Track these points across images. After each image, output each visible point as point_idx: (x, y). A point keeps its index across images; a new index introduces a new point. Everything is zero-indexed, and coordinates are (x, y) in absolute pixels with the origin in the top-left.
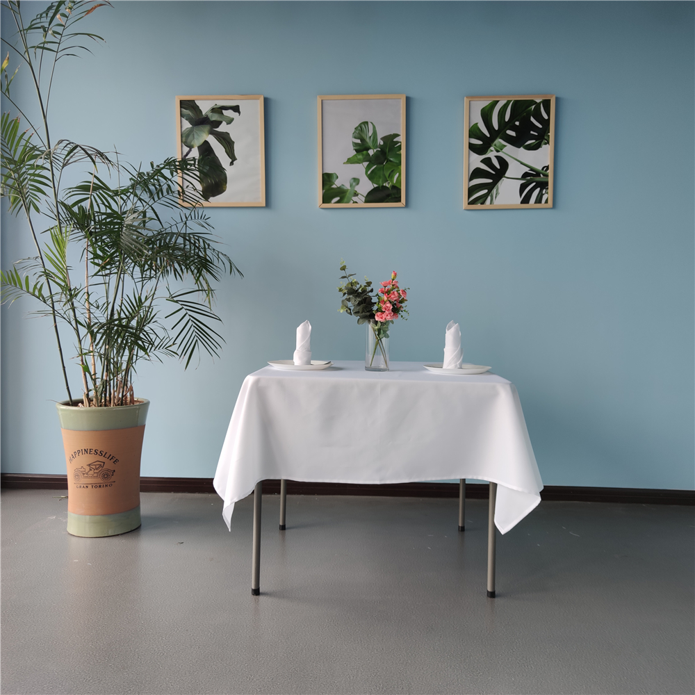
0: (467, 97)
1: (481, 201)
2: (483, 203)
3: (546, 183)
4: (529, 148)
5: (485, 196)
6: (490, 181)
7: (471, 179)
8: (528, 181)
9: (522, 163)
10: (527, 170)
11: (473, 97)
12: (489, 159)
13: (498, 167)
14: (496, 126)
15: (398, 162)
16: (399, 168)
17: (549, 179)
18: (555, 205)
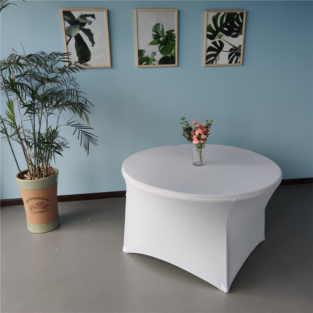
0: (206, 11)
1: (211, 62)
3: (240, 54)
4: (234, 36)
5: (213, 60)
6: (216, 53)
7: (207, 52)
8: (232, 52)
9: (230, 44)
10: (232, 47)
11: (209, 11)
12: (216, 42)
13: (220, 46)
14: (219, 26)
15: (174, 44)
16: (174, 47)
17: (241, 51)
18: (243, 64)
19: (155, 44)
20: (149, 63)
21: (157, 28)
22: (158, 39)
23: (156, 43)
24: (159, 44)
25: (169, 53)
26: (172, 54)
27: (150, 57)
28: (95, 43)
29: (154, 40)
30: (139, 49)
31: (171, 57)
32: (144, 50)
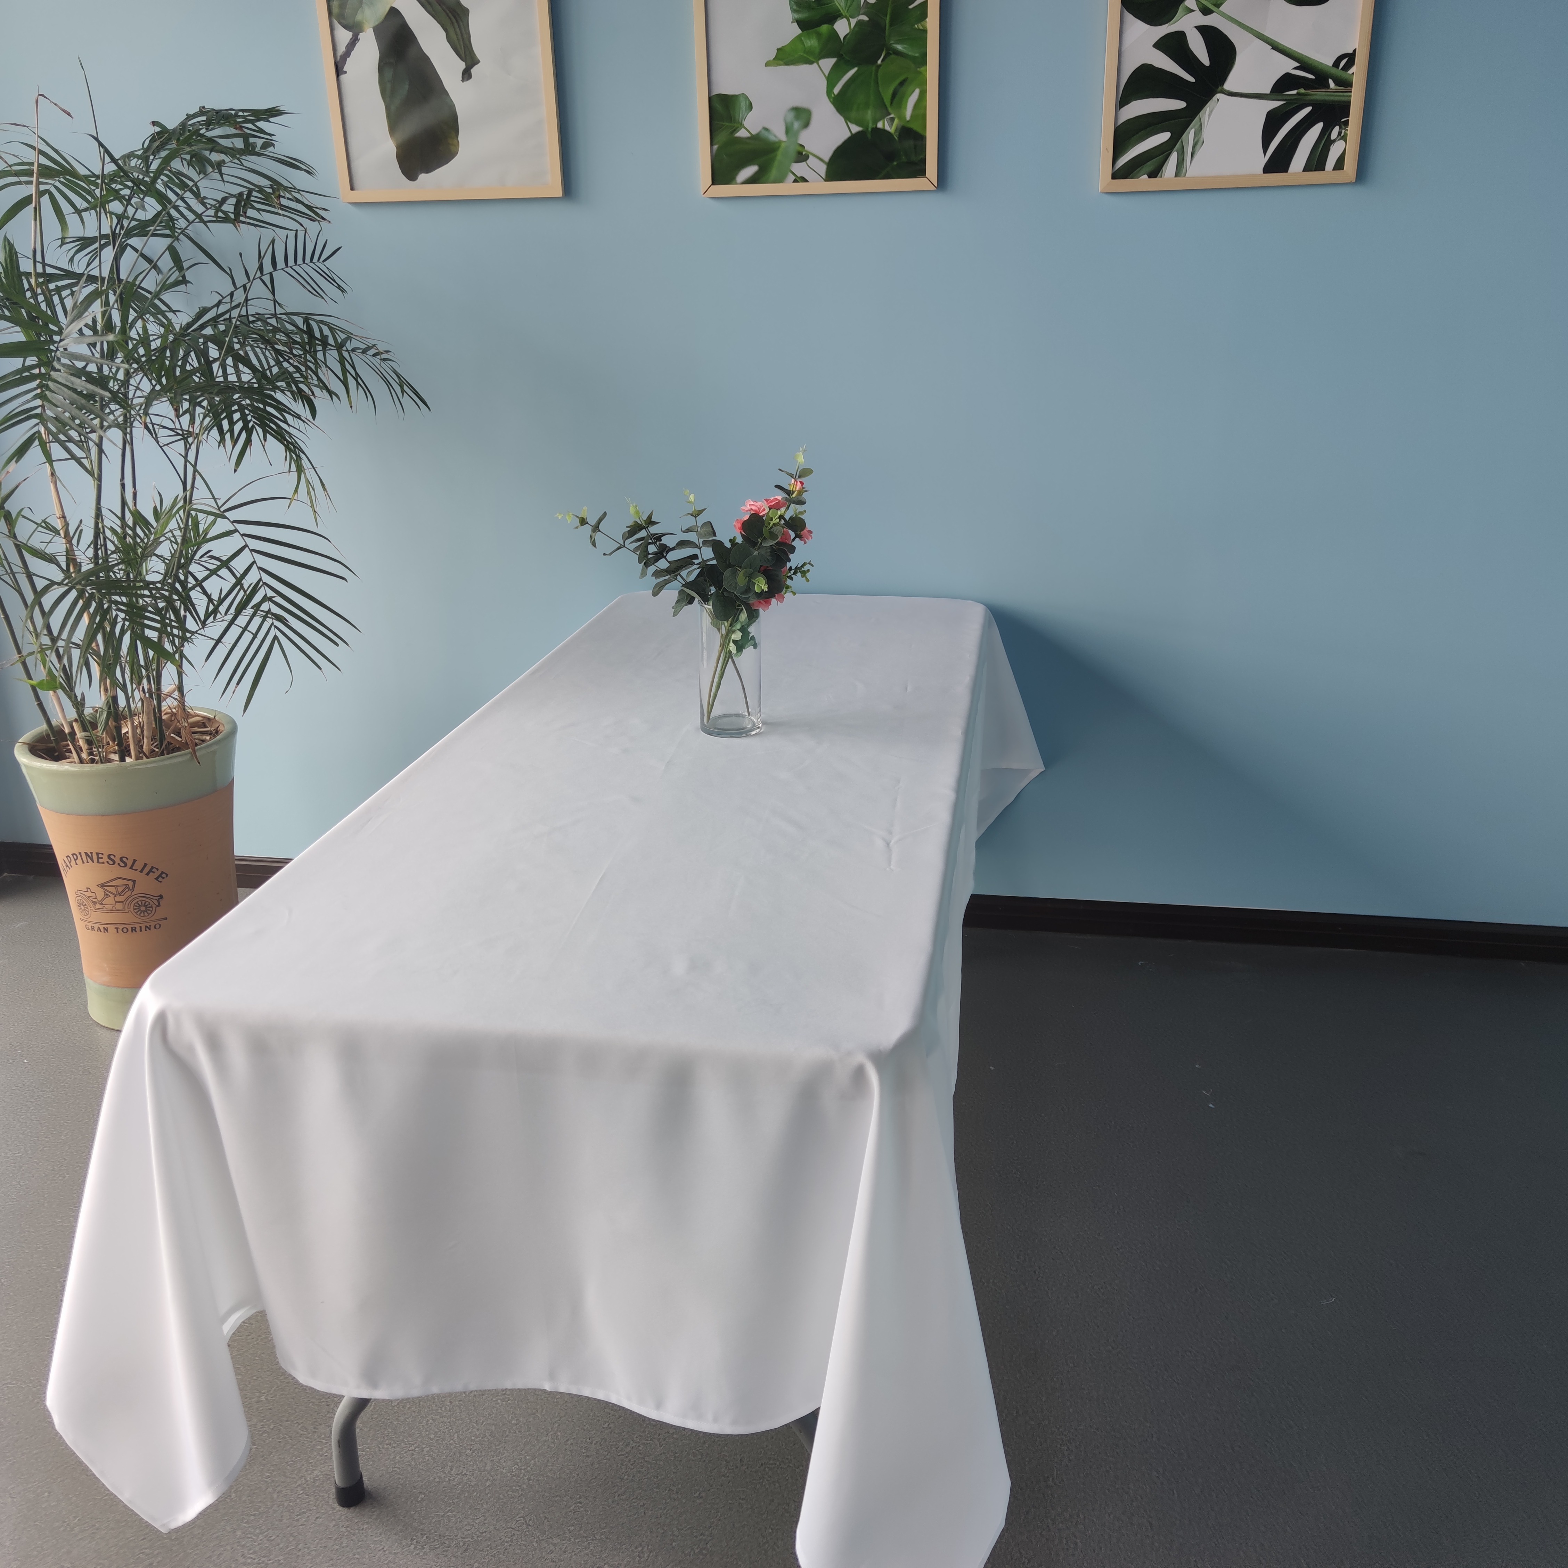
1: (1150, 166)
2: (1153, 174)
3: (1344, 108)
5: (1163, 152)
6: (1178, 105)
7: (1124, 99)
8: (1290, 101)
9: (1276, 47)
10: (1288, 66)
12: (1180, 36)
13: (1205, 60)
15: (917, 55)
16: (920, 73)
17: (1352, 94)
18: (1362, 174)
19: (809, 58)
20: (774, 173)
22: (824, 28)
23: (809, 52)
24: (832, 61)
25: (890, 110)
26: (908, 117)
27: (775, 136)
28: (478, 62)
29: (799, 38)
30: (716, 91)
31: (899, 137)
32: (742, 99)
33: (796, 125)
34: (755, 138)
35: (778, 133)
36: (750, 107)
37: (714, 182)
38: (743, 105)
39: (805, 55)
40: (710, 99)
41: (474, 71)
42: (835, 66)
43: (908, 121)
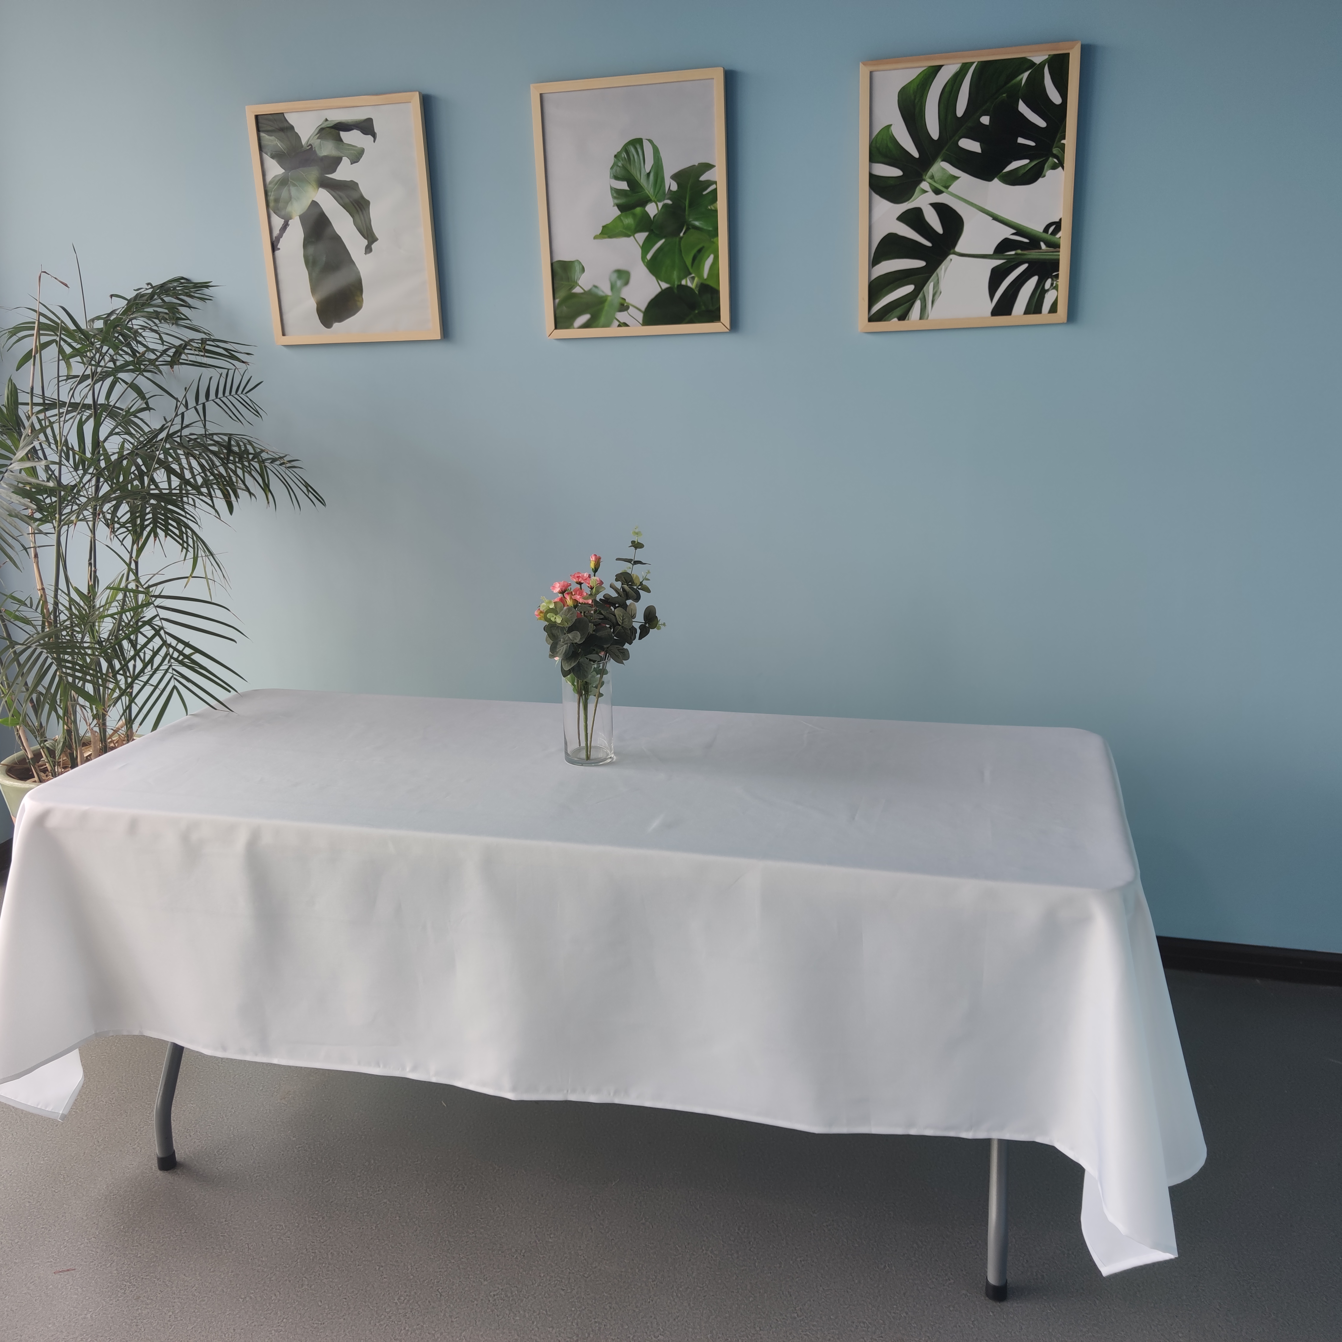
0: (865, 62)
1: (899, 311)
2: (902, 317)
3: (1054, 265)
4: (1016, 179)
5: (909, 301)
6: (919, 264)
7: (876, 260)
8: (1010, 260)
9: (996, 218)
10: (1008, 233)
11: (879, 61)
12: (918, 212)
13: (939, 228)
14: (933, 129)
15: (711, 229)
16: (713, 242)
17: (1061, 253)
18: (1072, 316)
19: (628, 232)
20: (602, 320)
21: (629, 158)
22: (638, 210)
23: (627, 228)
24: (645, 234)
25: (691, 270)
26: (705, 276)
27: (603, 292)
28: (376, 240)
29: (619, 217)
30: (558, 258)
31: (699, 291)
32: (576, 264)
33: (619, 283)
34: (589, 293)
35: (605, 289)
36: (583, 270)
37: (556, 327)
38: (578, 268)
39: (624, 231)
40: (552, 264)
41: (374, 246)
42: (647, 239)
43: (706, 279)
